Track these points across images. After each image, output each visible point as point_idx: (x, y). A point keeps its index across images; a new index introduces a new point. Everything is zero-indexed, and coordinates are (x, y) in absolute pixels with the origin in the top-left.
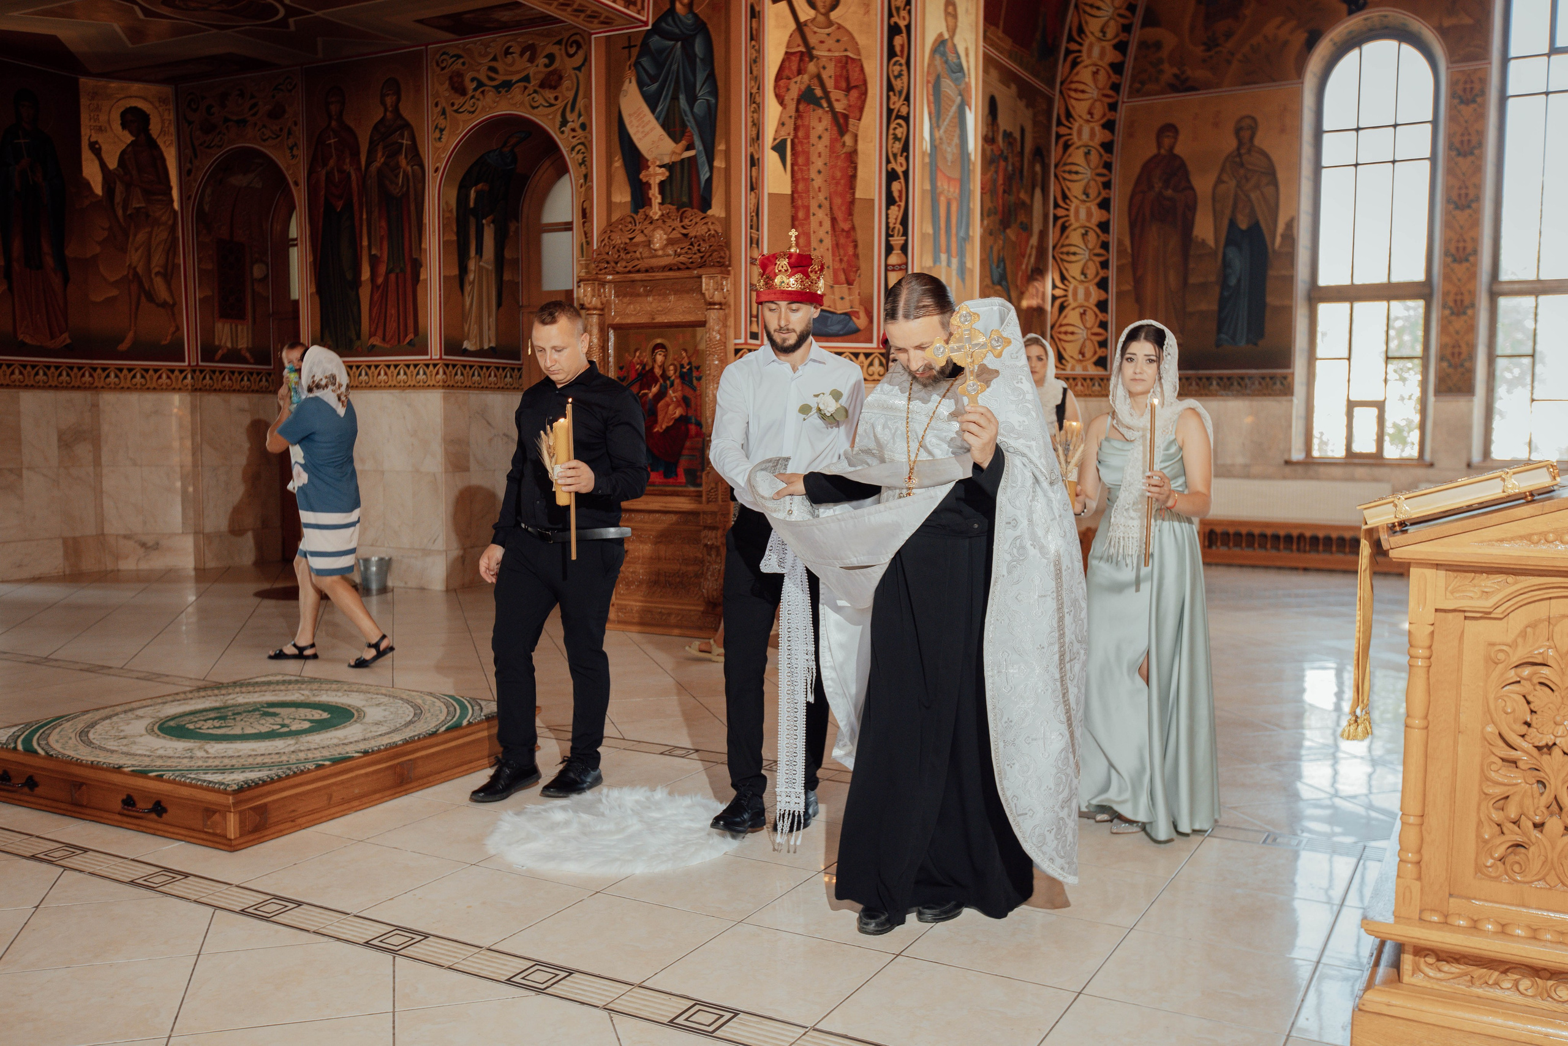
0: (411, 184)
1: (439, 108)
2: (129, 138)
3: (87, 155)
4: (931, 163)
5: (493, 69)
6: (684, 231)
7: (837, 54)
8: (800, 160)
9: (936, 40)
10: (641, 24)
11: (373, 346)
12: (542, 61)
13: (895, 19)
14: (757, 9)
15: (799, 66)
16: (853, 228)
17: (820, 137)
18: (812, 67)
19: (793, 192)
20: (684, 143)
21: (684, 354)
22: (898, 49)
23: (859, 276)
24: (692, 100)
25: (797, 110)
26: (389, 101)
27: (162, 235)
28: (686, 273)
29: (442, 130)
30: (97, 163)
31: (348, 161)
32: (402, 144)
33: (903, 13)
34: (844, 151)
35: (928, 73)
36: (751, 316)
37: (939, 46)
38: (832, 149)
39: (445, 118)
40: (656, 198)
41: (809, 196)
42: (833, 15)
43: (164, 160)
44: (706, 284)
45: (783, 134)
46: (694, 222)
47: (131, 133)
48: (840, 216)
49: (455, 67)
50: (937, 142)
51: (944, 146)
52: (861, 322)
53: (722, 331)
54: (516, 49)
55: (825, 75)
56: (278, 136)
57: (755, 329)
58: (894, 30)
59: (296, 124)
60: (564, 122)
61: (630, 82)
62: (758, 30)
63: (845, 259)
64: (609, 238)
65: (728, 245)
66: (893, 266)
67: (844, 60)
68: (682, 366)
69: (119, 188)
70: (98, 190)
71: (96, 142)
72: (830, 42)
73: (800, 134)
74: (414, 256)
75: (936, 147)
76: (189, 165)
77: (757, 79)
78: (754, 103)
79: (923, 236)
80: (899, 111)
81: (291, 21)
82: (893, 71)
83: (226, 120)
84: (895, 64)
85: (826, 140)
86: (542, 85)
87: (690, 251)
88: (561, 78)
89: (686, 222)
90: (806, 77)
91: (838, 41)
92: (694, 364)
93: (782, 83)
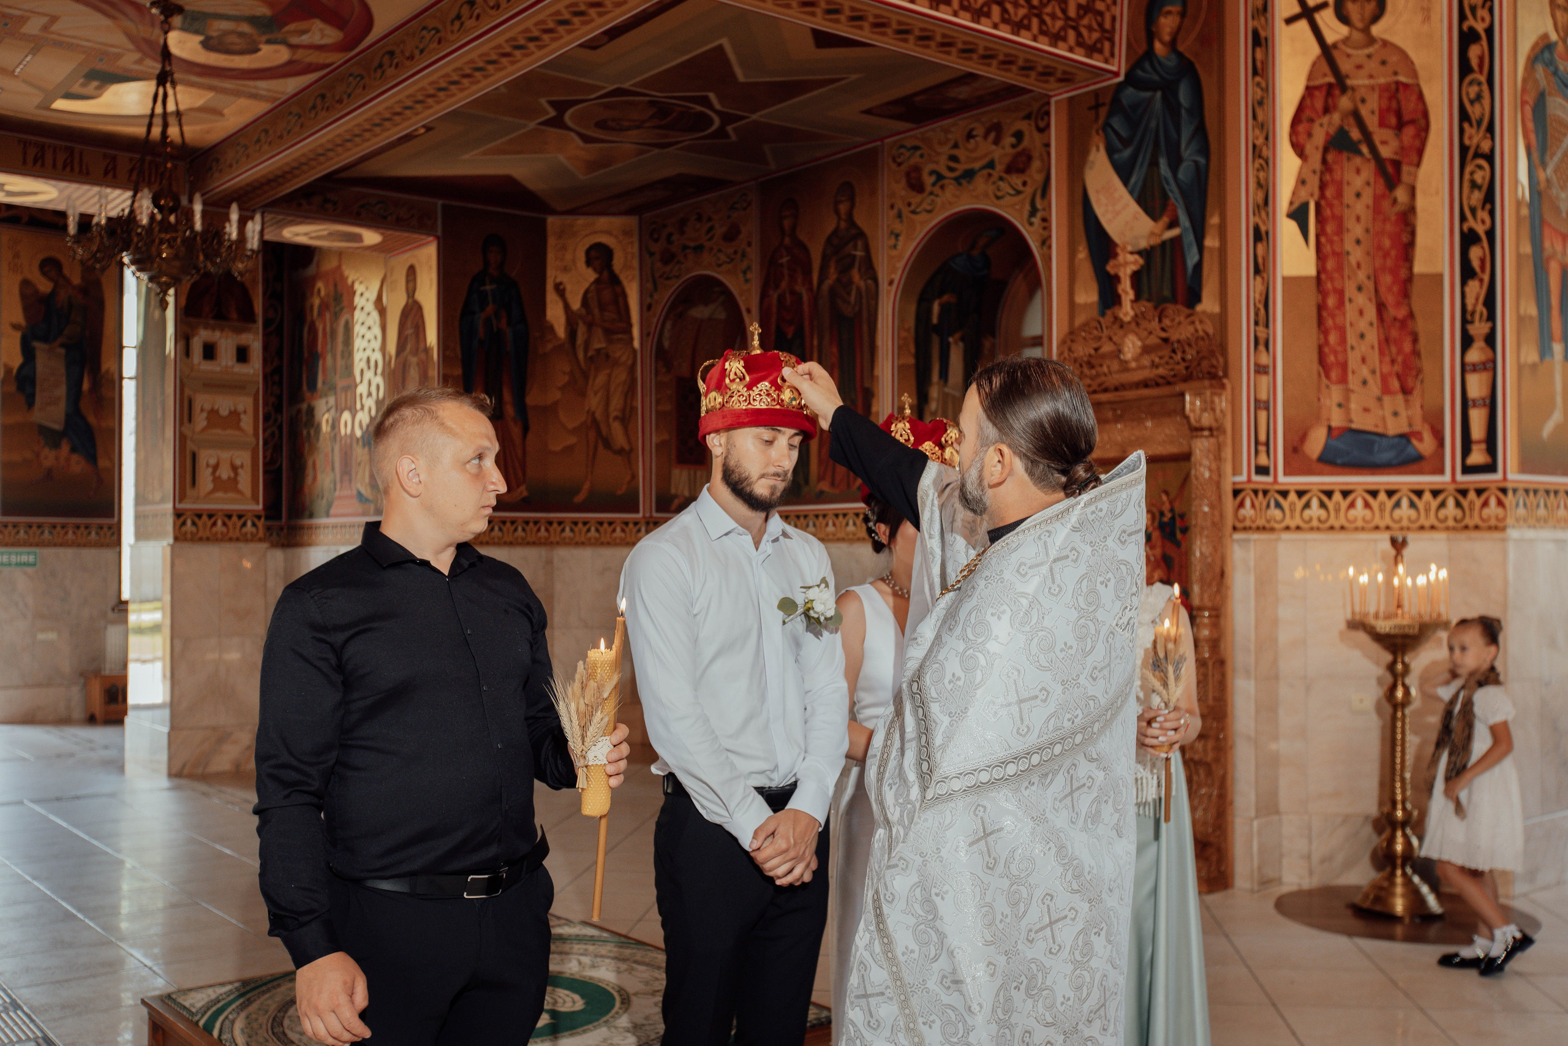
0: (864, 301)
1: (895, 211)
2: (591, 275)
3: (551, 296)
4: (1532, 216)
5: (954, 158)
6: (1164, 335)
7: (1382, 81)
8: (1330, 228)
9: (1536, 44)
10: (1110, 75)
11: (822, 492)
12: (1009, 140)
13: (1471, 22)
14: (1263, 34)
15: (1326, 102)
16: (1411, 315)
17: (1358, 195)
18: (1345, 102)
19: (1319, 273)
20: (1165, 220)
21: (1164, 498)
22: (1474, 62)
23: (1422, 382)
24: (1175, 163)
25: (1324, 161)
26: (843, 208)
27: (621, 375)
28: (1165, 390)
29: (897, 236)
30: (560, 305)
31: (800, 280)
32: (855, 256)
33: (1482, 13)
34: (1398, 208)
35: (1524, 90)
36: (1257, 443)
37: (1542, 52)
38: (1376, 209)
39: (901, 222)
40: (1127, 293)
41: (1342, 277)
42: (1376, 30)
43: (625, 296)
44: (1192, 403)
45: (1303, 195)
46: (1177, 320)
47: (595, 270)
48: (1390, 299)
49: (913, 161)
50: (1543, 185)
51: (1554, 191)
52: (1426, 445)
53: (1214, 466)
54: (980, 131)
55: (1364, 111)
56: (732, 260)
57: (1263, 460)
58: (1467, 38)
59: (749, 244)
60: (1033, 212)
61: (1098, 149)
62: (1264, 63)
63: (1400, 359)
64: (1070, 350)
65: (1223, 349)
66: (1474, 365)
67: (1393, 87)
68: (1162, 514)
69: (581, 330)
70: (561, 331)
71: (561, 283)
72: (1373, 66)
73: (1329, 193)
74: (866, 385)
75: (1540, 193)
76: (649, 300)
77: (1265, 128)
78: (1260, 157)
79: (1521, 320)
80: (1478, 147)
81: (730, 129)
82: (1468, 94)
83: (685, 247)
84: (1471, 83)
85: (1368, 197)
86: (1010, 169)
87: (1171, 361)
88: (1030, 158)
89: (1167, 322)
90: (1336, 117)
91: (1384, 63)
92: (1177, 510)
93: (1301, 128)
